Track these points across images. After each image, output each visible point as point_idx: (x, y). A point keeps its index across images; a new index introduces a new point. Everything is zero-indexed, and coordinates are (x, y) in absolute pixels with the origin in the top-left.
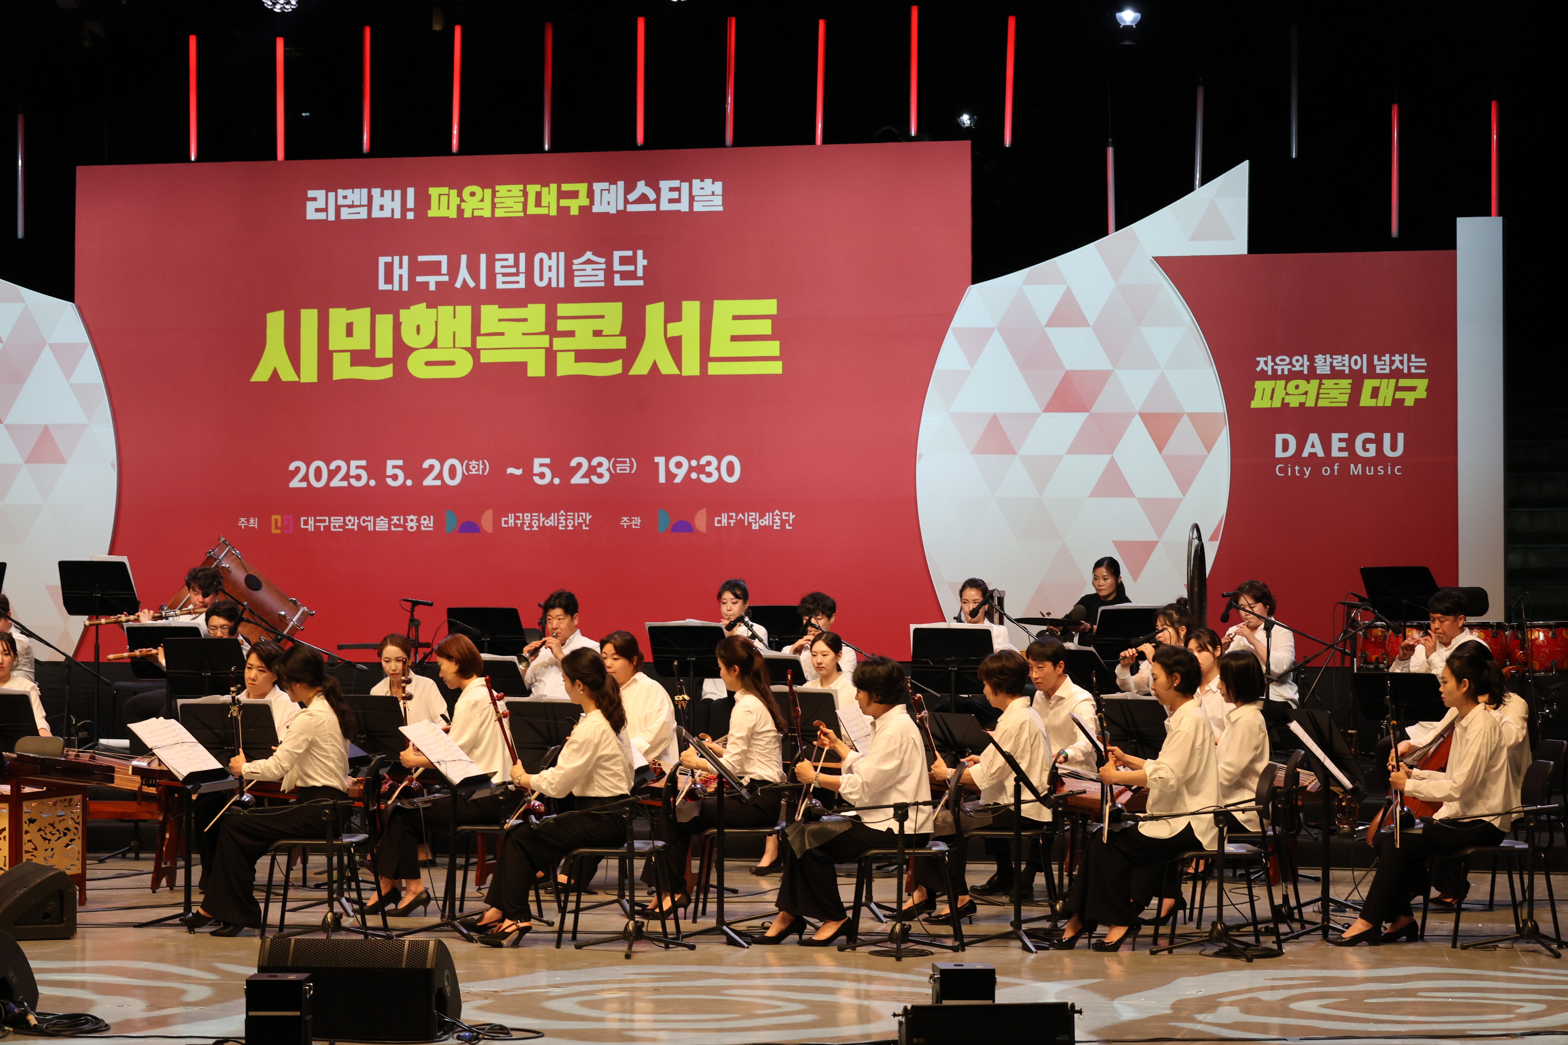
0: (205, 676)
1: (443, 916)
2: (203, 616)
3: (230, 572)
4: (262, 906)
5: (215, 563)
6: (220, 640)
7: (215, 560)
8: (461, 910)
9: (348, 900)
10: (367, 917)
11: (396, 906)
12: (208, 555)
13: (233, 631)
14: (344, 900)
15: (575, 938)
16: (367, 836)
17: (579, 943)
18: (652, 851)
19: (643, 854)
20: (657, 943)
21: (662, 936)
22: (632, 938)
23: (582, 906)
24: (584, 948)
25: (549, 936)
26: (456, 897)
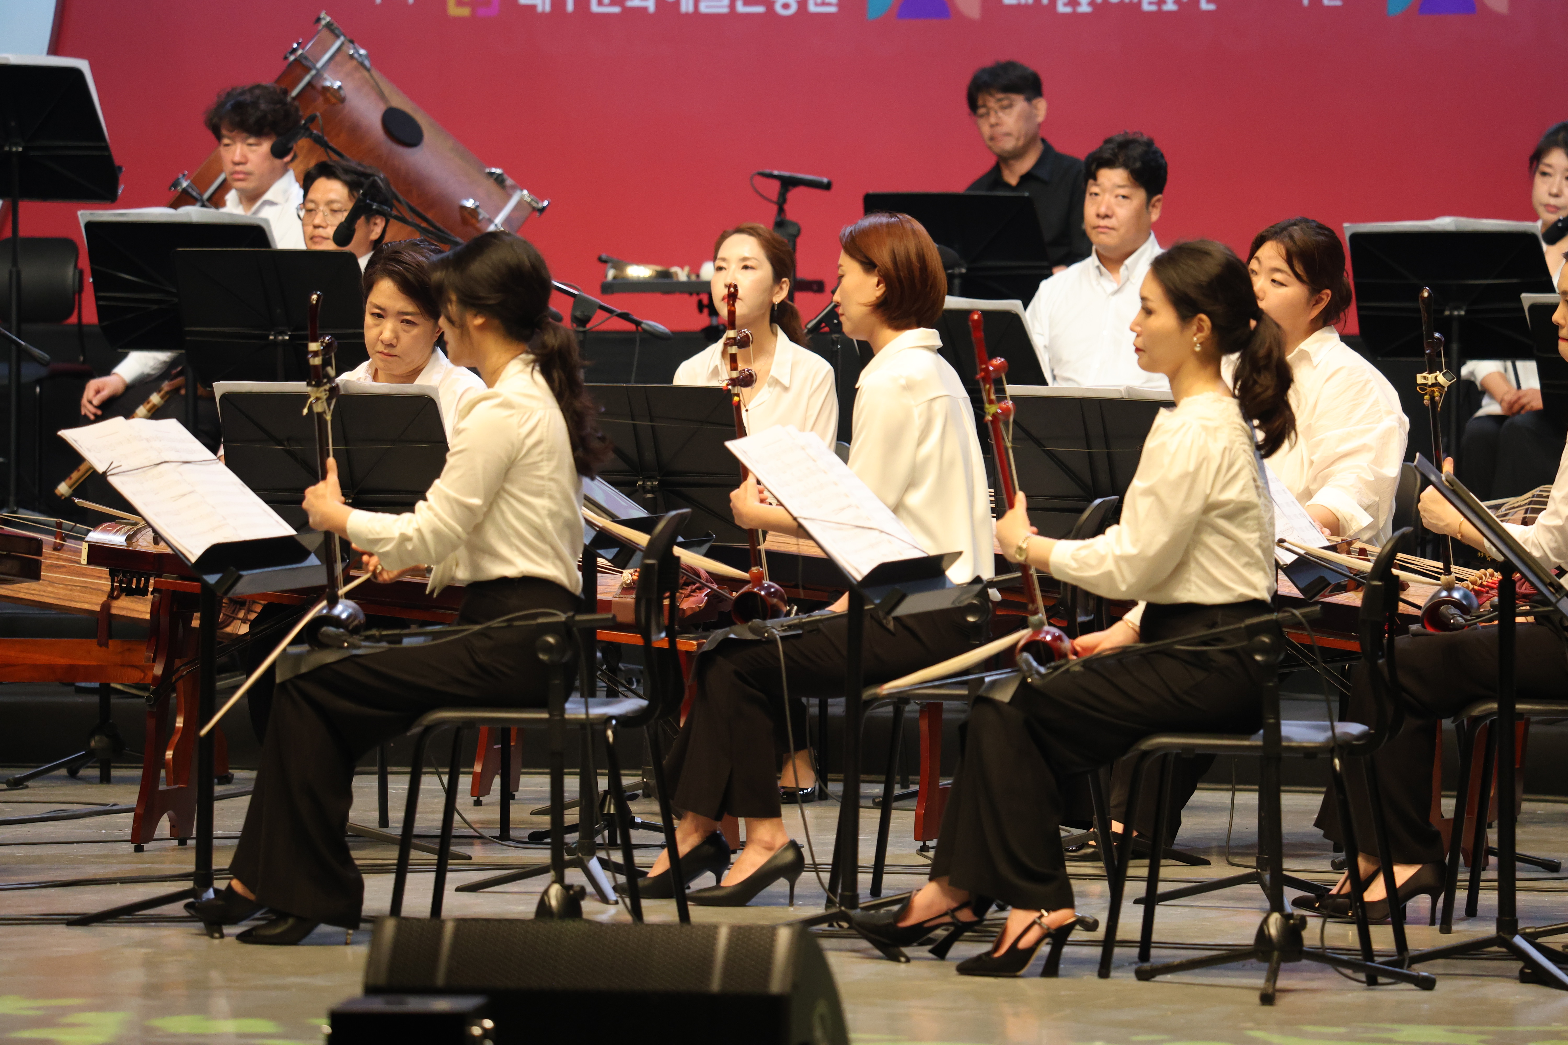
0: (275, 343)
1: (829, 902)
3: (342, 100)
5: (307, 79)
7: (308, 70)
8: (875, 889)
9: (605, 864)
10: (645, 903)
11: (719, 880)
12: (292, 58)
14: (594, 865)
15: (1144, 956)
16: (644, 703)
17: (1146, 966)
18: (1332, 745)
19: (1309, 753)
20: (1349, 972)
21: (1360, 957)
22: (1276, 954)
23: (1163, 888)
24: (1159, 978)
25: (1085, 951)
26: (860, 863)
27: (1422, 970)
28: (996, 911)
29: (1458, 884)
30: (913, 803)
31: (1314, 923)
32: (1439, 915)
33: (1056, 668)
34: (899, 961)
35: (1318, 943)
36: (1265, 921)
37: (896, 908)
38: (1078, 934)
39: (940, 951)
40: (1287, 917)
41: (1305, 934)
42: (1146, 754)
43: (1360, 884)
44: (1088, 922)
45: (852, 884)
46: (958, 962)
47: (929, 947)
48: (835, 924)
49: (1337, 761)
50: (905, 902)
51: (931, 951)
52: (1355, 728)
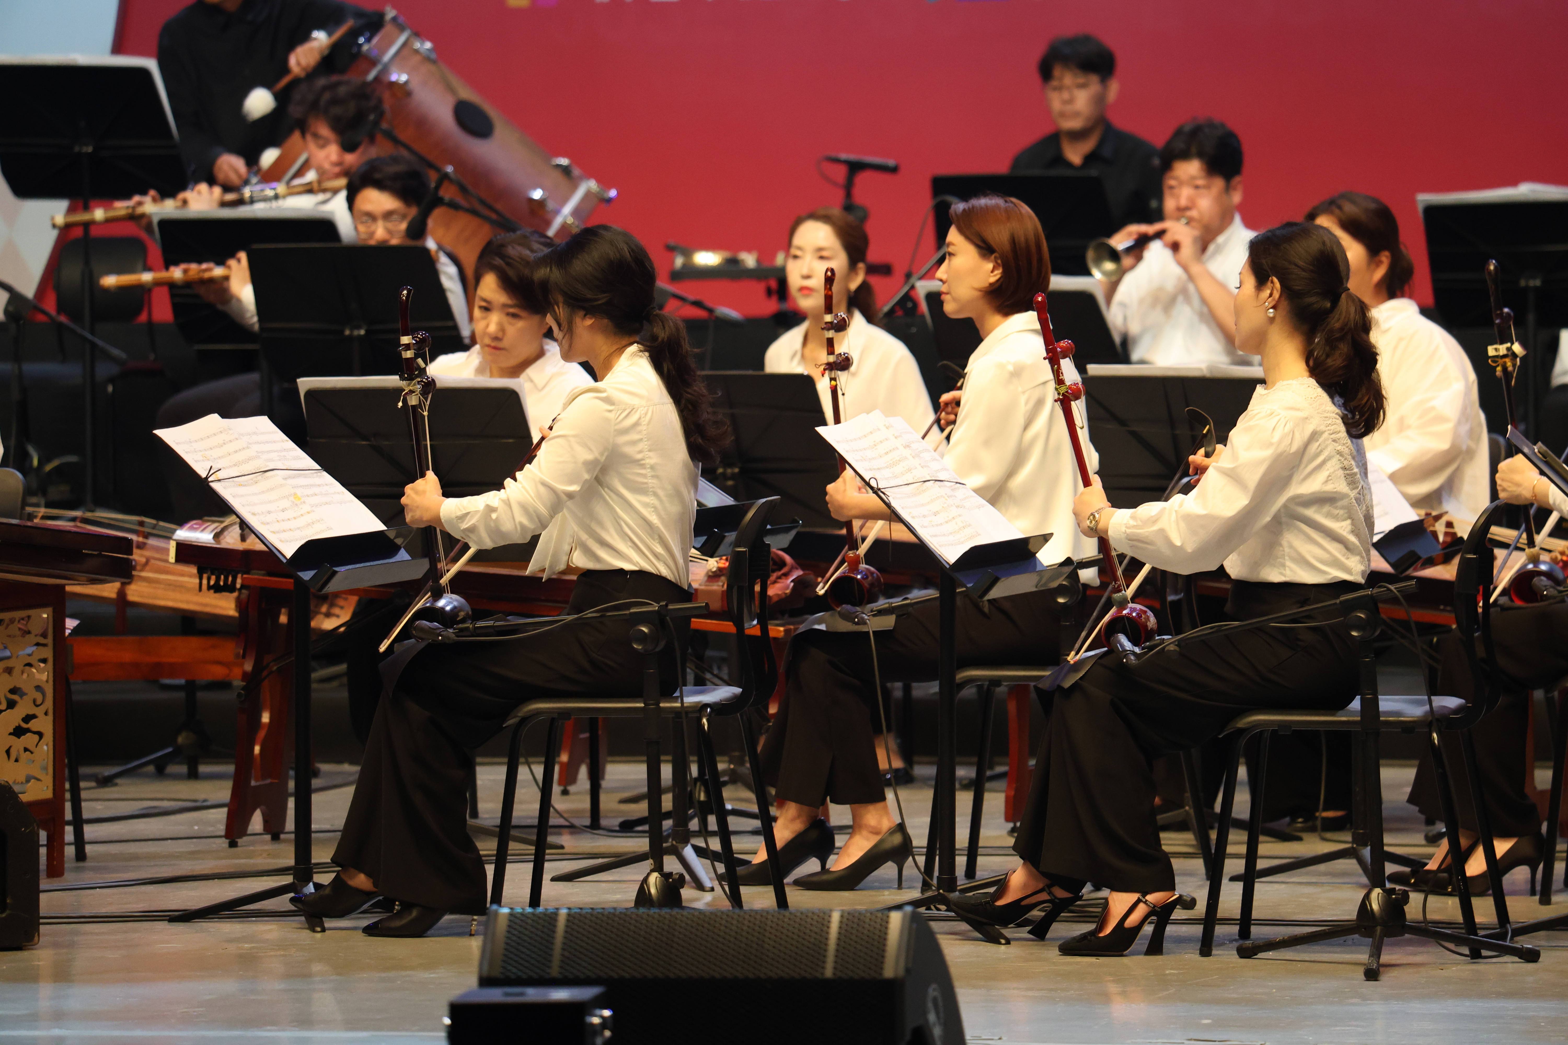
1: (926, 886)
2: (343, 195)
3: (409, 95)
4: (490, 870)
5: (373, 73)
6: (382, 250)
7: (374, 64)
8: (971, 871)
9: (701, 852)
11: (824, 866)
13: (417, 230)
14: (689, 852)
15: (1244, 933)
16: (738, 690)
17: (1248, 943)
18: (1430, 718)
19: (1408, 728)
20: (1451, 946)
21: (1463, 931)
22: (1379, 929)
23: (1261, 864)
24: (1260, 955)
25: (1184, 930)
26: (957, 847)
27: (1526, 942)
28: (1092, 891)
29: (1557, 855)
30: (1002, 784)
31: (1416, 898)
32: (1538, 888)
33: (1151, 648)
34: (1000, 943)
35: (1420, 917)
36: (1367, 896)
37: (992, 890)
38: (1178, 914)
39: (1040, 932)
40: (1389, 892)
41: (1406, 908)
42: (1241, 731)
43: (1460, 857)
44: (1186, 901)
45: (949, 866)
46: (1060, 942)
47: (1029, 928)
48: (932, 907)
49: (1435, 735)
50: (1002, 884)
51: (1029, 932)
52: (1452, 702)
